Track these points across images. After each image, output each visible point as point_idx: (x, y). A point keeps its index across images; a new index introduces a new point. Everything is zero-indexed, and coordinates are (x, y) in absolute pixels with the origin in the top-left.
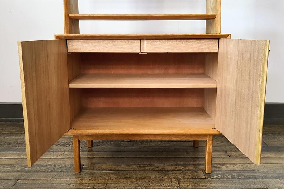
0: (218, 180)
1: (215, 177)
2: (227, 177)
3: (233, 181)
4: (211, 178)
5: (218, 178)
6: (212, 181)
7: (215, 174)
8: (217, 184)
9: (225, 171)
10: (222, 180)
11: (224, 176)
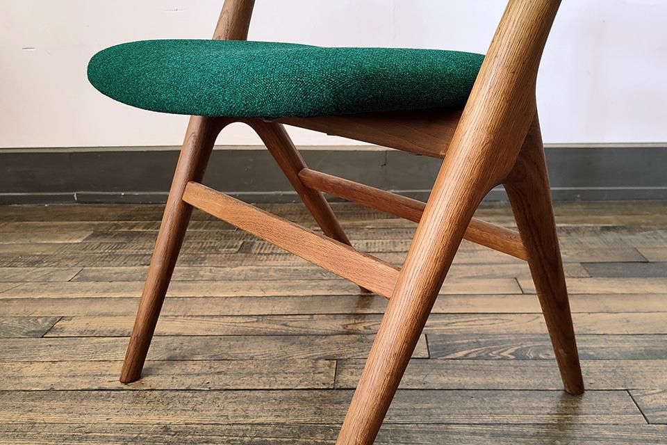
0: (471, 362)
1: (460, 354)
2: (500, 353)
3: (515, 367)
4: (448, 357)
5: (471, 356)
6: (448, 366)
7: (463, 343)
8: (461, 376)
9: (500, 334)
10: (480, 362)
11: (491, 352)
